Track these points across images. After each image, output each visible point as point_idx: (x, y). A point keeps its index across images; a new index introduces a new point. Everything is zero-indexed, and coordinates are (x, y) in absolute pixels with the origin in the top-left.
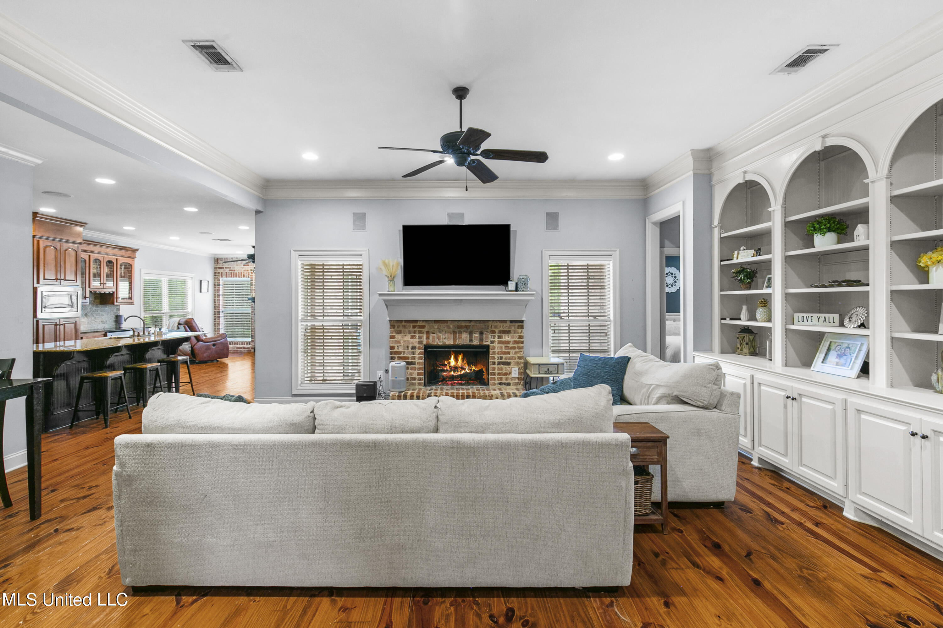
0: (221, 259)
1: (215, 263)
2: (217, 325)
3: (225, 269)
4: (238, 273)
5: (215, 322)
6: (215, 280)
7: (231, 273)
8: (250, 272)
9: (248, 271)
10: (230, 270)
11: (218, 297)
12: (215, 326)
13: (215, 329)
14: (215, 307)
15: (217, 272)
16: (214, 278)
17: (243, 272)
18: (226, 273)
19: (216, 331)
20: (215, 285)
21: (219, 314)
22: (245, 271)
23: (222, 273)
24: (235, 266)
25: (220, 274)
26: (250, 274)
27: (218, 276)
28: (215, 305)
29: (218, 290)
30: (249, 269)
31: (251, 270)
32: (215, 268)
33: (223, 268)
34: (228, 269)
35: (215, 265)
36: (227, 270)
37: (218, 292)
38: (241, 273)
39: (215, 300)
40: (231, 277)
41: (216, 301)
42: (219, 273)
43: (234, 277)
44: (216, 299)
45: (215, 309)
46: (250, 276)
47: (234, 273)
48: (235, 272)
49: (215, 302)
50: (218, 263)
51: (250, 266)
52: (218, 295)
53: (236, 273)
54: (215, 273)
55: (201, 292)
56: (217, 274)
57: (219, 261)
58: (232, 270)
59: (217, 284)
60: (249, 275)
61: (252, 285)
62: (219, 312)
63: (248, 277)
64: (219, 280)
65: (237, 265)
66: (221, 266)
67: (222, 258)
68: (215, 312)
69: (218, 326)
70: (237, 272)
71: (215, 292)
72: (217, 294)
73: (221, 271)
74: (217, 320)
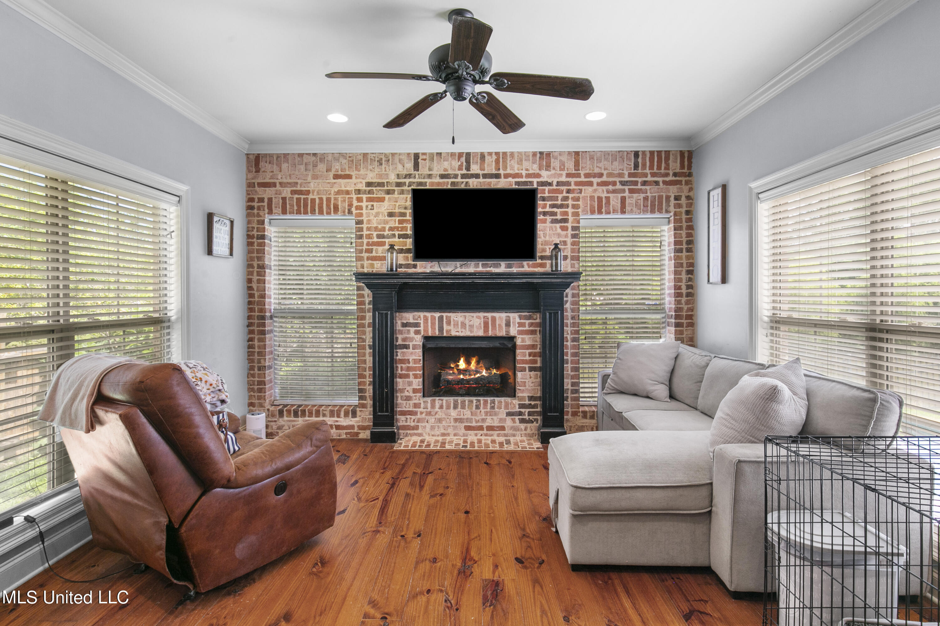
0: (269, 157)
1: (249, 171)
2: (256, 357)
3: (278, 187)
4: (317, 201)
5: (250, 347)
6: (249, 222)
7: (298, 200)
8: (354, 196)
9: (348, 192)
10: (293, 192)
11: (259, 274)
12: (251, 361)
13: (251, 368)
14: (250, 303)
15: (256, 197)
16: (248, 215)
17: (332, 197)
18: (284, 199)
19: (253, 376)
20: (249, 236)
21: (264, 325)
22: (339, 192)
23: (270, 200)
24: (309, 179)
25: (265, 204)
26: (355, 203)
27: (259, 208)
28: (251, 296)
29: (258, 251)
30: (351, 188)
31: (359, 191)
32: (250, 185)
33: (274, 185)
34: (289, 189)
35: (250, 176)
36: (286, 192)
37: (259, 259)
38: (328, 200)
39: (250, 281)
40: (299, 212)
41: (254, 285)
42: (261, 200)
43: (306, 213)
44: (255, 278)
45: (251, 310)
46: (353, 209)
47: (306, 200)
48: (310, 196)
49: (250, 288)
50: (258, 171)
51: (354, 180)
52: (259, 267)
53: (313, 201)
54: (251, 200)
55: (210, 252)
56: (256, 204)
57: (262, 164)
58: (300, 192)
59: (255, 233)
60: (350, 205)
61: (361, 237)
62: (263, 318)
63: (350, 212)
64: (263, 222)
65: (315, 177)
66: (267, 180)
67: (271, 156)
68: (249, 317)
69: (259, 362)
70: (316, 197)
71: (252, 259)
72: (255, 263)
73: (268, 193)
74: (256, 343)
